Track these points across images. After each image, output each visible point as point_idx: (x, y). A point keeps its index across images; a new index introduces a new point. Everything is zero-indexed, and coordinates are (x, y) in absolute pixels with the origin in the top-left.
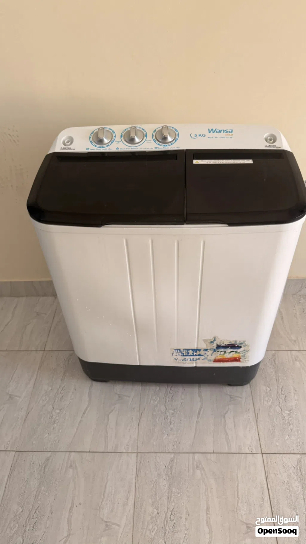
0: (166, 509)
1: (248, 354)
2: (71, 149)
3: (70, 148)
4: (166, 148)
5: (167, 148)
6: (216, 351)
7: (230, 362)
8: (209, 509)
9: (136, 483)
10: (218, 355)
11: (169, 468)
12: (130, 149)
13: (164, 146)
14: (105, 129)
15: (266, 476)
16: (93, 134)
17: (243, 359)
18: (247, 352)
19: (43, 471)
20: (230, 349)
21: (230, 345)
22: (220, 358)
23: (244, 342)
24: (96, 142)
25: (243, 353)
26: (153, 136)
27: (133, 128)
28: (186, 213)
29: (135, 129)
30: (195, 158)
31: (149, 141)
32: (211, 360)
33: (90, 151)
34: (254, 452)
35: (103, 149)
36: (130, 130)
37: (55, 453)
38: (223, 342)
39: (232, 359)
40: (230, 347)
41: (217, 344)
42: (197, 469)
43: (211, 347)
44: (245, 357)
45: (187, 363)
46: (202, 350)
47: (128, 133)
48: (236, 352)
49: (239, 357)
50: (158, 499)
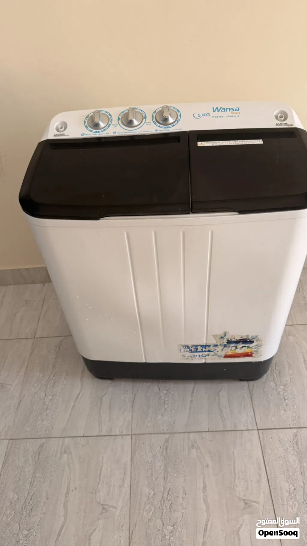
0: (163, 489)
1: (261, 349)
2: (65, 136)
3: (64, 134)
4: (167, 130)
5: (169, 130)
6: (226, 347)
7: (242, 357)
8: (206, 487)
9: (131, 465)
10: (229, 351)
11: (164, 448)
12: (128, 132)
13: (165, 128)
14: (101, 112)
15: (262, 452)
16: (88, 118)
17: (256, 354)
18: (260, 346)
19: (37, 457)
20: (241, 344)
21: (242, 340)
22: (231, 353)
23: (257, 337)
24: (92, 127)
25: (255, 348)
26: (153, 117)
27: (131, 109)
28: (191, 201)
29: (133, 111)
30: (199, 140)
31: (149, 123)
32: (221, 356)
33: (85, 136)
34: (249, 429)
35: (100, 134)
36: (127, 112)
37: (49, 439)
38: (233, 338)
39: (244, 355)
40: (241, 343)
41: (228, 339)
42: (192, 448)
43: (221, 343)
44: (257, 352)
45: (196, 359)
46: (212, 346)
47: (126, 115)
48: (248, 347)
49: (252, 352)
50: (154, 479)
